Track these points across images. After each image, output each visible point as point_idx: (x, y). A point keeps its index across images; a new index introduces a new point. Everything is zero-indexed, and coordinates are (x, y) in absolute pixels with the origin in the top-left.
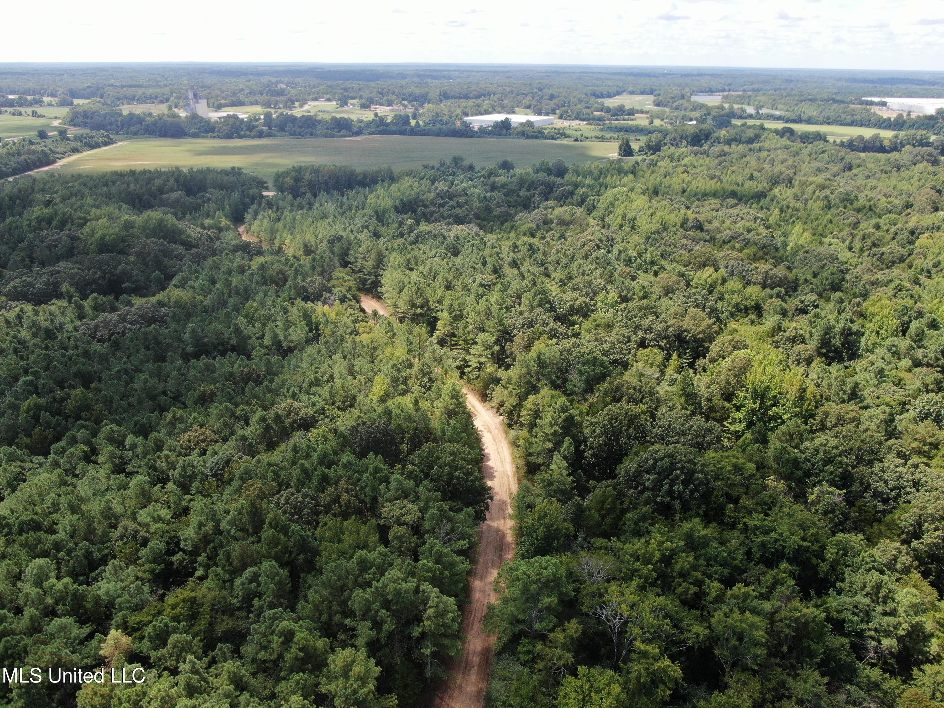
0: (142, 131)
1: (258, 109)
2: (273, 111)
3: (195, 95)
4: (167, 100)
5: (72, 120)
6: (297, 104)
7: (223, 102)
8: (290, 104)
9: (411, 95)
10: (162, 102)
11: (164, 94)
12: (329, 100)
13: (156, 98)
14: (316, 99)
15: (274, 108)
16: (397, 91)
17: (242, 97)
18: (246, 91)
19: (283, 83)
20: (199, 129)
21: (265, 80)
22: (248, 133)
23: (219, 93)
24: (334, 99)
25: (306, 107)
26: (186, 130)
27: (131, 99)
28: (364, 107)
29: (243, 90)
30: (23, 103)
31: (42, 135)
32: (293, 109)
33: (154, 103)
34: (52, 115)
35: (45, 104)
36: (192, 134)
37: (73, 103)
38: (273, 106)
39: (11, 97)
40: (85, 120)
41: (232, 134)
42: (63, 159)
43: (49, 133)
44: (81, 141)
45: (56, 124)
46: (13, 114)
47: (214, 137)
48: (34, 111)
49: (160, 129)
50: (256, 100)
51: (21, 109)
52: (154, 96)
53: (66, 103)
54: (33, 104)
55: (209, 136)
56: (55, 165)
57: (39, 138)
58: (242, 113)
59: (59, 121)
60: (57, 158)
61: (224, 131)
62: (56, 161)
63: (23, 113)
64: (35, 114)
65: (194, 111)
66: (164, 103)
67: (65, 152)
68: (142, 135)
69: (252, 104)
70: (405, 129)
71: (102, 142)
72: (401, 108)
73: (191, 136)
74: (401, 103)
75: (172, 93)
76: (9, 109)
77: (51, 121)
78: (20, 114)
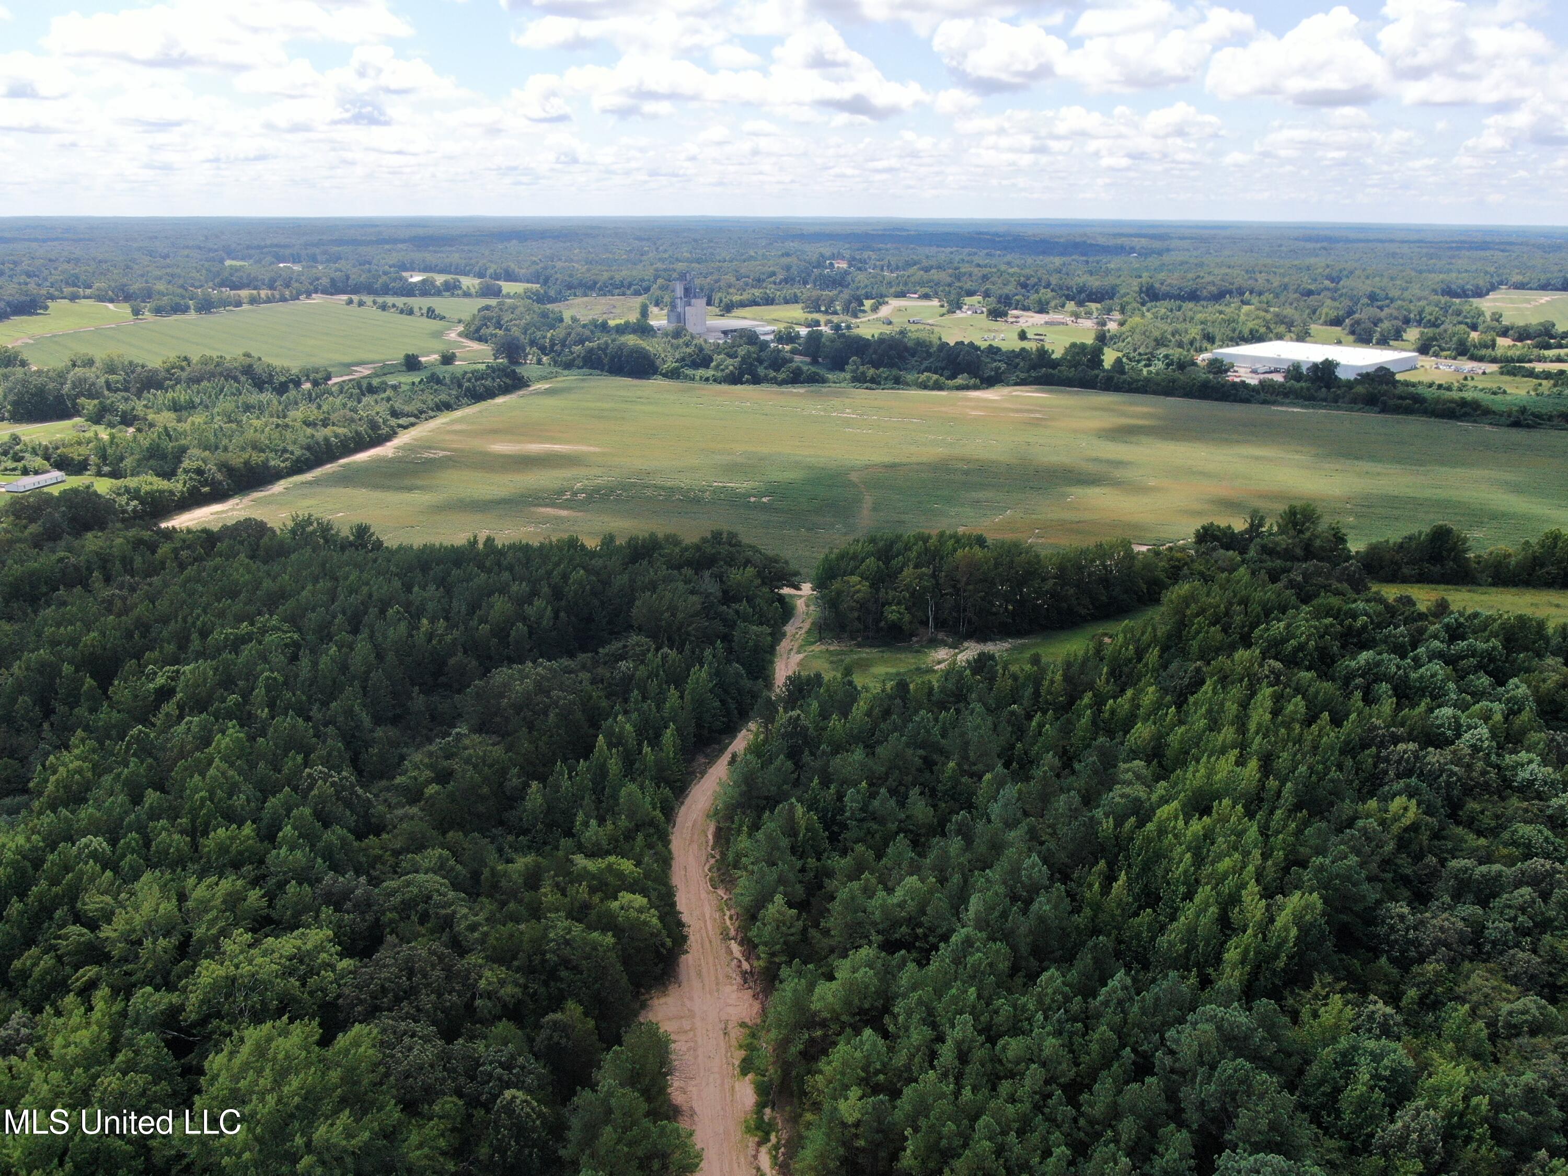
0: (579, 362)
1: (796, 313)
2: (822, 318)
3: (687, 291)
4: (647, 290)
5: (478, 330)
6: (868, 303)
7: (736, 298)
8: (854, 307)
9: (1081, 290)
10: (637, 293)
11: (642, 280)
12: (926, 297)
13: (629, 286)
14: (901, 295)
15: (826, 312)
16: (1054, 280)
17: (770, 290)
18: (780, 277)
19: (843, 258)
20: (683, 359)
21: (812, 251)
22: (772, 374)
23: (733, 280)
24: (936, 294)
25: (884, 311)
26: (658, 362)
27: (588, 287)
28: (996, 314)
29: (773, 274)
30: (425, 290)
31: (412, 363)
32: (860, 315)
33: (624, 294)
34: (456, 317)
35: (460, 292)
36: (667, 372)
37: (500, 291)
38: (823, 309)
39: (416, 278)
40: (497, 331)
41: (741, 374)
42: (412, 429)
43: (423, 359)
44: (460, 386)
45: (453, 336)
46: (402, 312)
47: (707, 379)
48: (434, 306)
49: (612, 359)
50: (795, 295)
51: (416, 302)
52: (626, 283)
53: (489, 291)
54: (438, 293)
55: (697, 378)
56: (388, 444)
57: (404, 368)
58: (766, 321)
59: (461, 328)
60: (400, 426)
61: (727, 367)
62: (395, 433)
63: (416, 310)
64: (431, 314)
65: (680, 318)
66: (640, 294)
67: (421, 412)
68: (579, 368)
69: (787, 302)
70: (1097, 376)
71: (500, 386)
72: (1069, 319)
73: (665, 375)
74: (1063, 306)
75: (656, 277)
76: (400, 301)
77: (449, 329)
78: (411, 312)
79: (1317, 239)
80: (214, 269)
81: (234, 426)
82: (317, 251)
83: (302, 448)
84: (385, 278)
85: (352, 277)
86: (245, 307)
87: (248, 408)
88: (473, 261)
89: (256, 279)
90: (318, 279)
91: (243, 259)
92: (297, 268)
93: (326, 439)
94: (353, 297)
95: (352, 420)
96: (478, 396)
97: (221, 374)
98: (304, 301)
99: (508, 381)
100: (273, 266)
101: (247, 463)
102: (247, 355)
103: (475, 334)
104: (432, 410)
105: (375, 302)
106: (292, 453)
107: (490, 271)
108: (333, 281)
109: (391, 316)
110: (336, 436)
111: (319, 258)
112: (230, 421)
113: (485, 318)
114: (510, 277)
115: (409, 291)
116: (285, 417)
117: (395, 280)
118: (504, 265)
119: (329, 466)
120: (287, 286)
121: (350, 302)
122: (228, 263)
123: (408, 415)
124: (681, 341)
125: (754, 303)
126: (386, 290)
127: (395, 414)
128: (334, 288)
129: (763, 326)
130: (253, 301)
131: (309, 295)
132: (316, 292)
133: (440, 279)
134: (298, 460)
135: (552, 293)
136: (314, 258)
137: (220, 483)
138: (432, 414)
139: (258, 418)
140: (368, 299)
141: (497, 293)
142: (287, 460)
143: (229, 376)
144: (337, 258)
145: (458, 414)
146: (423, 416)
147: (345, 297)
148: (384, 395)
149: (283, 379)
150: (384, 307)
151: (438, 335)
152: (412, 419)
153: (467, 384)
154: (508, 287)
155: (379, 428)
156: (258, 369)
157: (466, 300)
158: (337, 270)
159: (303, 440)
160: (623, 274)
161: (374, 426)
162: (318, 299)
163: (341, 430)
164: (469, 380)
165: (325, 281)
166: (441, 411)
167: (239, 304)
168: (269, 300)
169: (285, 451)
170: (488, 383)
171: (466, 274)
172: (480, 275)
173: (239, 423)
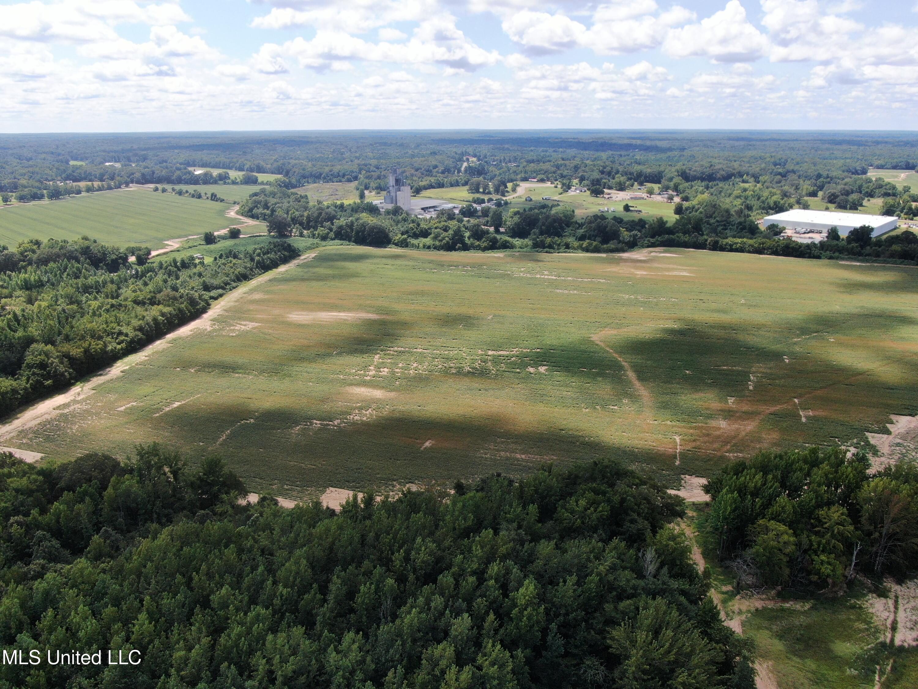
0: (332, 235)
1: (464, 193)
2: (484, 197)
3: (398, 182)
4: (356, 178)
5: (251, 210)
6: (509, 186)
7: (420, 184)
10: (349, 181)
11: (352, 172)
13: (344, 176)
15: (485, 193)
17: (439, 178)
19: (470, 155)
23: (413, 171)
24: (548, 179)
25: (521, 191)
26: (391, 235)
27: (317, 177)
28: (595, 192)
30: (206, 180)
31: (209, 239)
32: (506, 194)
33: (340, 181)
34: (231, 199)
35: (230, 181)
36: (399, 242)
37: (257, 180)
38: (481, 190)
39: (199, 172)
40: (265, 211)
41: (454, 244)
42: (220, 299)
43: (216, 234)
44: (252, 260)
45: (232, 214)
46: (193, 196)
47: (429, 247)
48: (215, 192)
49: (357, 232)
50: (457, 181)
51: (202, 189)
52: (341, 174)
53: (250, 181)
54: (215, 182)
55: (421, 245)
56: (205, 316)
57: (203, 243)
58: (445, 199)
59: (237, 208)
60: (212, 298)
61: (444, 238)
62: (209, 305)
63: (203, 195)
64: (214, 197)
65: (393, 200)
66: (351, 181)
67: (227, 284)
68: (332, 239)
69: (452, 185)
70: (706, 240)
71: (280, 257)
72: (645, 195)
73: (396, 244)
74: (632, 186)
75: (360, 170)
76: (191, 188)
77: (228, 209)
78: (199, 197)
79: (742, 139)
80: (61, 168)
81: (75, 307)
82: (131, 154)
83: (135, 329)
84: (178, 172)
85: (156, 172)
86: (84, 194)
87: (86, 289)
88: (235, 160)
89: (90, 174)
90: (133, 174)
91: (82, 160)
92: (118, 165)
93: (155, 320)
94: (158, 185)
95: (175, 299)
96: (265, 267)
97: (65, 255)
98: (124, 189)
99: (286, 253)
100: (101, 166)
101: (87, 351)
102: (85, 238)
103: (250, 214)
104: (234, 281)
105: (173, 190)
106: (127, 335)
107: (246, 167)
108: (143, 175)
109: (184, 199)
110: (163, 315)
111: (132, 159)
112: (71, 303)
113: (255, 201)
114: (261, 170)
115: (195, 181)
116: (117, 297)
117: (185, 174)
118: (256, 162)
119: (158, 342)
120: (112, 178)
121: (156, 189)
122: (72, 163)
123: (217, 288)
124: (400, 218)
125: (431, 187)
126: (179, 181)
127: (207, 288)
128: (144, 180)
129: (446, 203)
130: (89, 190)
131: (127, 185)
132: (132, 182)
133: (215, 172)
134: (132, 341)
135: (294, 181)
136: (129, 160)
137: (62, 374)
138: (234, 284)
139: (96, 298)
140: (169, 187)
141: (255, 181)
142: (122, 342)
143: (71, 256)
144: (145, 159)
145: (254, 283)
146: (228, 287)
147: (152, 186)
148: (195, 270)
149: (114, 257)
150: (180, 193)
151: (221, 213)
152: (220, 291)
153: (257, 258)
154: (262, 177)
155: (198, 304)
156: (94, 249)
157: (235, 187)
158: (145, 168)
159: (136, 323)
160: (337, 168)
161: (192, 302)
162: (133, 187)
163: (166, 310)
164: (259, 255)
165: (138, 175)
166: (240, 281)
167: (79, 192)
168: (100, 189)
169: (120, 333)
170: (272, 256)
171: (230, 168)
172: (241, 169)
173: (79, 303)
